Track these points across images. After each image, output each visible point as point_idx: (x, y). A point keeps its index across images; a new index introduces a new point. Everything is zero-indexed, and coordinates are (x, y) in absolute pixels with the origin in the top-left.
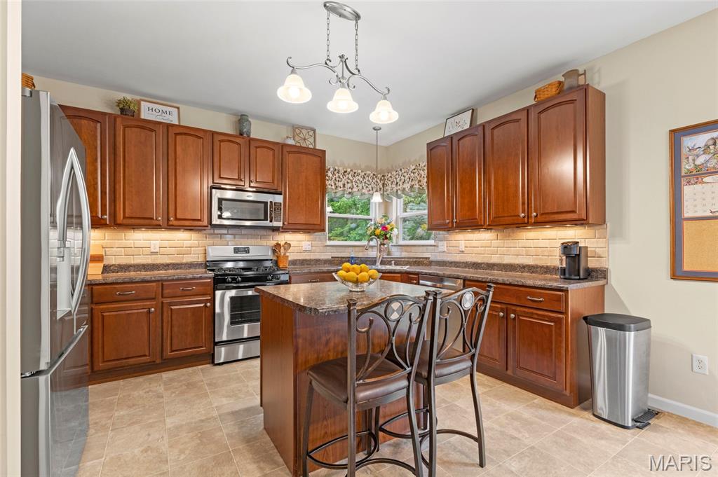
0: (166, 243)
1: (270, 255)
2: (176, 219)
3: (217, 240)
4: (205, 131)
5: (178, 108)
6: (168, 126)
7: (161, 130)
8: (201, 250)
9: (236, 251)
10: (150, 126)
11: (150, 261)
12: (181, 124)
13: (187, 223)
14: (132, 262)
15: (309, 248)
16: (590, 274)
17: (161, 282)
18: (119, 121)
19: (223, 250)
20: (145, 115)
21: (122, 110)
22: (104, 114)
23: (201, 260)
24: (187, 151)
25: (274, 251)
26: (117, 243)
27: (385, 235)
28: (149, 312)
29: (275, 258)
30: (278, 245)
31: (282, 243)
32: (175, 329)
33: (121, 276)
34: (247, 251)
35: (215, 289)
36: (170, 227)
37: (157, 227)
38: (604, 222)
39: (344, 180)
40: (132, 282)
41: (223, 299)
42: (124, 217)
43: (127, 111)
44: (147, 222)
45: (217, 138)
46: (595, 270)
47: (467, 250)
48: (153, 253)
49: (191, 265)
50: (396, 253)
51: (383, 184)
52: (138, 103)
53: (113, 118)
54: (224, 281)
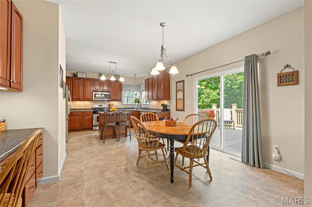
0: (83, 104)
1: (108, 107)
2: (85, 99)
3: (95, 103)
4: (92, 79)
5: (86, 73)
6: (84, 78)
7: (82, 79)
8: (91, 105)
9: (99, 106)
10: (80, 79)
11: (80, 108)
12: (87, 77)
13: (87, 99)
14: (76, 108)
15: (118, 105)
16: (167, 110)
17: (82, 112)
18: (74, 78)
19: (96, 106)
20: (79, 76)
21: (74, 75)
22: (71, 77)
23: (91, 108)
24: (88, 83)
25: (109, 106)
26: (73, 104)
27: (139, 102)
28: (80, 118)
29: (109, 108)
30: (110, 104)
31: (111, 104)
32: (85, 122)
33: (74, 111)
34: (102, 106)
35: (93, 114)
36: (84, 100)
37: (81, 100)
38: (170, 99)
39: (128, 87)
40: (76, 112)
41: (95, 116)
42: (75, 98)
43: (75, 75)
44: (79, 99)
45: (94, 80)
46: (169, 110)
47: (154, 105)
48: (80, 106)
49: (89, 109)
50: (143, 106)
51: (140, 88)
52: (77, 73)
53: (73, 78)
54: (95, 112)
